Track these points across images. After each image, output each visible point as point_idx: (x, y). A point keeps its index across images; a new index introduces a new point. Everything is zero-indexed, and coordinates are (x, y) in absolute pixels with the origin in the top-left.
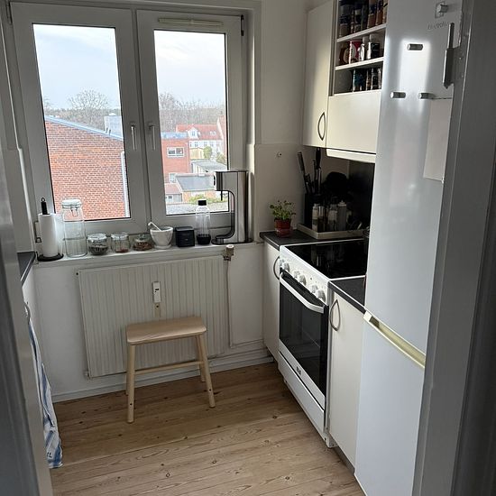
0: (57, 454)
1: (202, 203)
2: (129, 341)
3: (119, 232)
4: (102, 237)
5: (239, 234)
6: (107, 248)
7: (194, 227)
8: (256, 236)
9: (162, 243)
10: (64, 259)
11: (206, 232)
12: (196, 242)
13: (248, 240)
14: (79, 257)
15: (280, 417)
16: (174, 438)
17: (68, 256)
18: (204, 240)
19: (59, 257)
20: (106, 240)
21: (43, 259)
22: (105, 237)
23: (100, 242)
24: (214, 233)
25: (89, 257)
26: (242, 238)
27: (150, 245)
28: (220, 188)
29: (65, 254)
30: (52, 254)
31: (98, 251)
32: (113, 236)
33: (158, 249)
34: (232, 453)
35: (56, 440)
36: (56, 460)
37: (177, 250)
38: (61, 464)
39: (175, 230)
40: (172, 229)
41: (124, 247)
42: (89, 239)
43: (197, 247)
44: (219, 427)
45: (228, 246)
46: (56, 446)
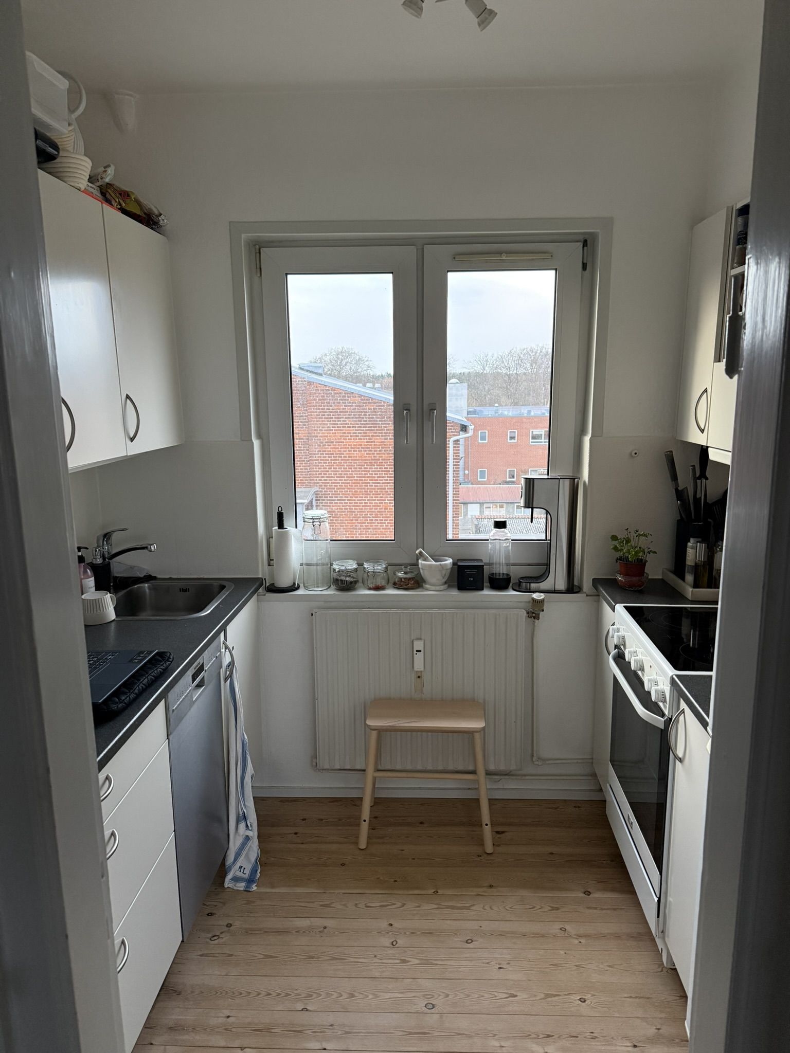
0: (254, 871)
1: (500, 525)
2: (369, 722)
3: (375, 560)
4: (352, 565)
5: (558, 578)
6: (356, 582)
7: (486, 560)
8: (587, 585)
9: (433, 580)
10: (300, 592)
11: (503, 570)
12: (486, 584)
13: (572, 588)
14: (318, 591)
15: (597, 895)
16: (417, 888)
17: (306, 588)
18: (500, 583)
19: (293, 588)
20: (356, 570)
21: (273, 589)
22: (355, 566)
23: (348, 573)
24: (516, 573)
25: (332, 592)
26: (561, 584)
27: (416, 582)
28: (529, 504)
29: (301, 585)
30: (284, 582)
31: (345, 584)
32: (366, 565)
33: (427, 590)
34: (502, 934)
35: (253, 850)
36: (250, 881)
37: (455, 593)
38: (254, 888)
39: (454, 564)
40: (450, 561)
41: (380, 582)
42: (335, 566)
43: (487, 592)
44: (491, 886)
45: (535, 596)
46: (253, 859)
